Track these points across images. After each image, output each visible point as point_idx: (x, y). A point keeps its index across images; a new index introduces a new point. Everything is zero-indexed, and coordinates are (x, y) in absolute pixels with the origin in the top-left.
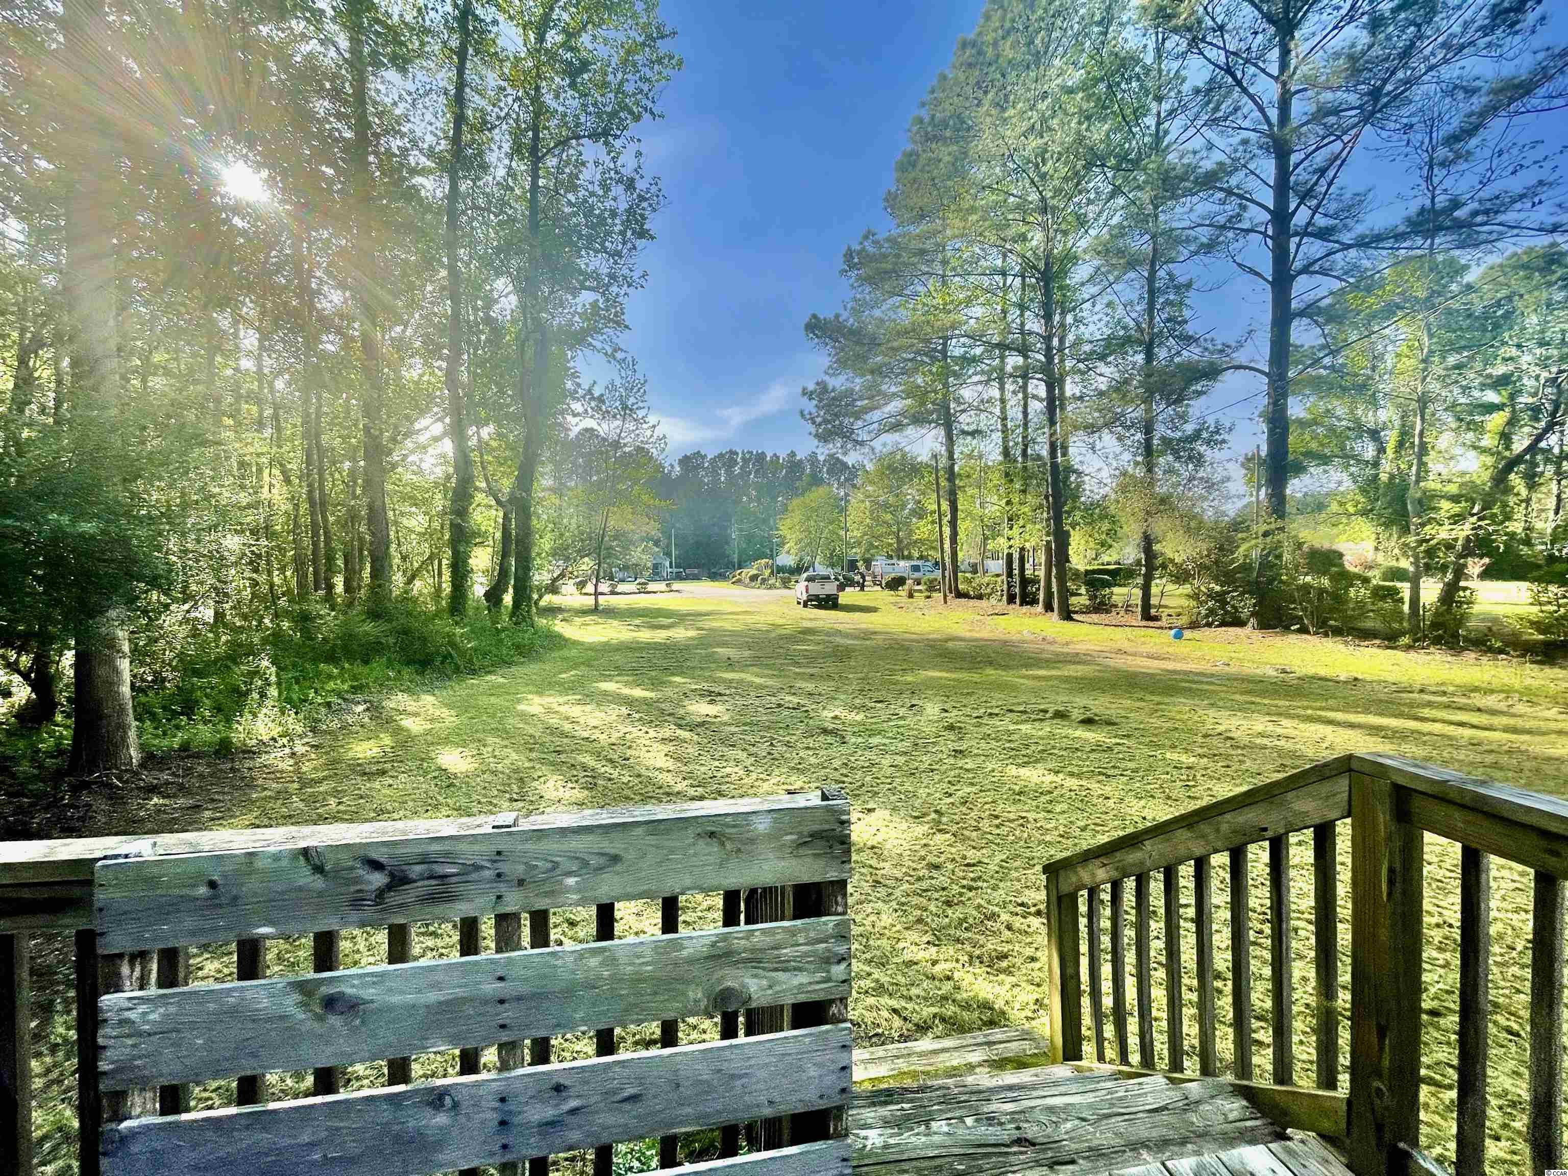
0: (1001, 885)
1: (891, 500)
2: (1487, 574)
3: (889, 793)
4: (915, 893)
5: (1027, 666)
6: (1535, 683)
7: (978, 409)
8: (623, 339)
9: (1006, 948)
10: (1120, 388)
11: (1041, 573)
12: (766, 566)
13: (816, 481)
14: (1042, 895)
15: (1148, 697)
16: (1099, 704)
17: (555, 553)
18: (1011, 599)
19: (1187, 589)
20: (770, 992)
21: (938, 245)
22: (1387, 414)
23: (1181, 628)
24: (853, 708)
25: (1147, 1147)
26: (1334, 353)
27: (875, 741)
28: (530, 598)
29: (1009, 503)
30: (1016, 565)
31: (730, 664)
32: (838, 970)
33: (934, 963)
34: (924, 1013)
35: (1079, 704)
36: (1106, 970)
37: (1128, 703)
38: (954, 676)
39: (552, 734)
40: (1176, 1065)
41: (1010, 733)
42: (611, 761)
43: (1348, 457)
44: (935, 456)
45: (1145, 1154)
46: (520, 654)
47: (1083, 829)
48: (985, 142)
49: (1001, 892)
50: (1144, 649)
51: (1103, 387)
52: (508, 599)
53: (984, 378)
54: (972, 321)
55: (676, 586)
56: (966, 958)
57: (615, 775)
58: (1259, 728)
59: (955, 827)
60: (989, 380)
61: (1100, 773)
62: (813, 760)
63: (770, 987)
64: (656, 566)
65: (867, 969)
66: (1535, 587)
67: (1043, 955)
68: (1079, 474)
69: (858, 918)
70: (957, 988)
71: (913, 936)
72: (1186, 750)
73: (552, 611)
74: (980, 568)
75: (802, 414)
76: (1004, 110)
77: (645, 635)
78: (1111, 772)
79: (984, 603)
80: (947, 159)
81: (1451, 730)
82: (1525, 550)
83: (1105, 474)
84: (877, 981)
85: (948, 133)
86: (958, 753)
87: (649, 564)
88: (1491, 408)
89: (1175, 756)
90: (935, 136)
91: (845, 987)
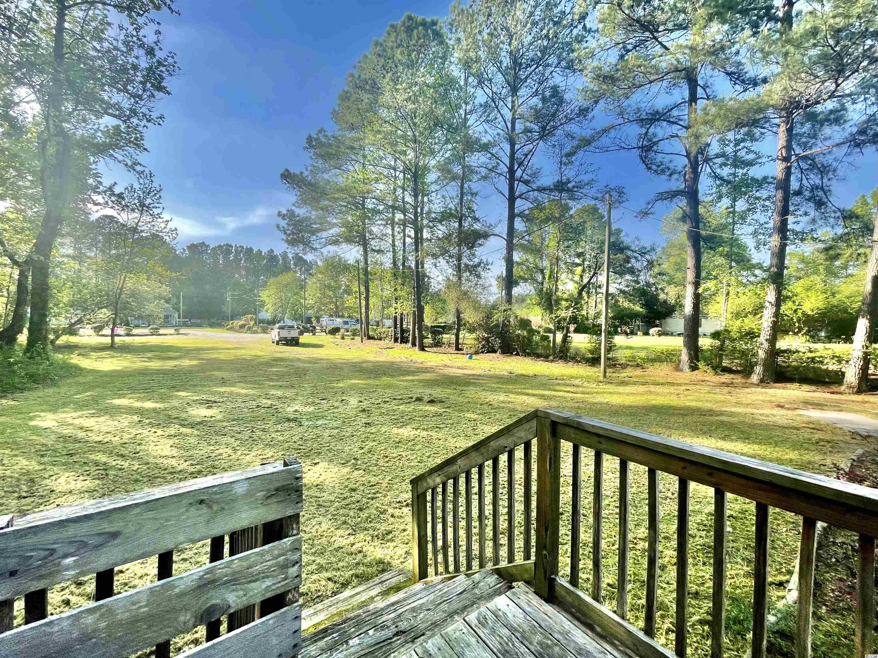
0: (389, 493)
1: (333, 283)
2: (576, 331)
3: (327, 452)
4: (342, 507)
5: (403, 375)
6: (590, 374)
7: (380, 238)
8: (142, 157)
9: (390, 528)
10: (448, 237)
11: (411, 327)
12: (251, 319)
13: (287, 268)
14: (410, 494)
15: (458, 388)
16: (437, 392)
17: (72, 304)
18: (396, 340)
19: (474, 336)
20: (245, 598)
21: (361, 146)
22: (546, 263)
23: (471, 354)
24: (307, 404)
25: (458, 613)
26: (529, 235)
27: (319, 422)
28: (46, 338)
29: (396, 290)
30: (398, 322)
31: (224, 382)
32: (293, 571)
33: (353, 545)
34: (347, 575)
35: (427, 393)
36: (439, 527)
37: (449, 391)
38: (365, 382)
39: (65, 442)
40: (469, 567)
41: (394, 411)
42: (122, 456)
43: (534, 280)
44: (357, 262)
45: (456, 617)
46: (34, 382)
47: (429, 457)
48: (386, 98)
49: (389, 497)
50: (456, 365)
51: (440, 236)
52: (23, 338)
53: (384, 223)
54: (378, 191)
55: (182, 331)
56: (370, 538)
57: (126, 465)
58: (501, 399)
59: (365, 466)
60: (387, 224)
61: (437, 427)
62: (280, 438)
63: (245, 595)
64: (167, 317)
65: (313, 558)
66: (589, 336)
67: (409, 527)
68: (429, 278)
69: (307, 529)
70: (365, 556)
71: (340, 532)
72: (473, 412)
73: (70, 348)
74: (380, 324)
75: (278, 226)
76: (396, 84)
77: (155, 365)
78: (441, 426)
79: (382, 342)
80: (366, 101)
81: (566, 395)
82: (586, 322)
83: (440, 278)
84: (319, 563)
85: (368, 87)
86: (368, 424)
87: (161, 315)
88: (578, 265)
89: (469, 415)
90: (360, 87)
91: (298, 579)
